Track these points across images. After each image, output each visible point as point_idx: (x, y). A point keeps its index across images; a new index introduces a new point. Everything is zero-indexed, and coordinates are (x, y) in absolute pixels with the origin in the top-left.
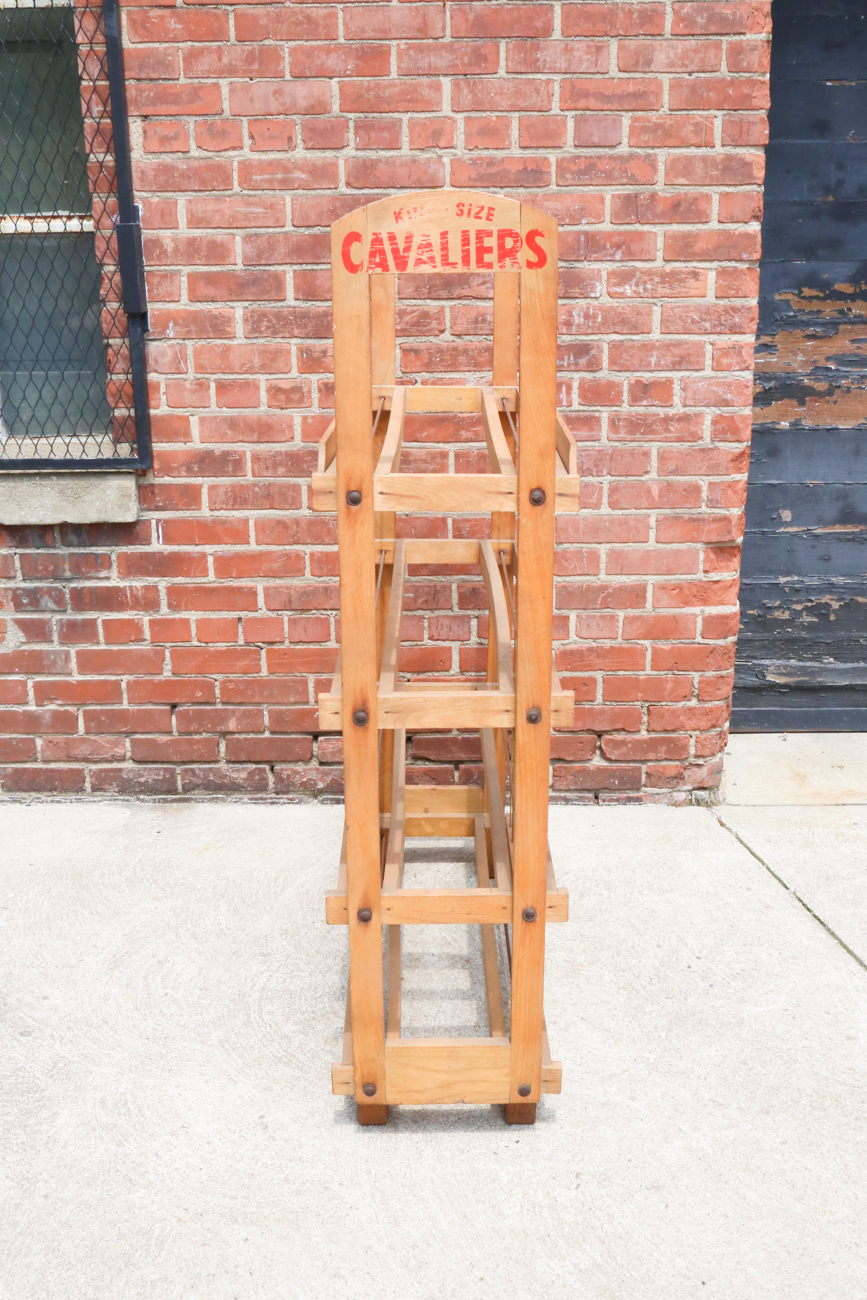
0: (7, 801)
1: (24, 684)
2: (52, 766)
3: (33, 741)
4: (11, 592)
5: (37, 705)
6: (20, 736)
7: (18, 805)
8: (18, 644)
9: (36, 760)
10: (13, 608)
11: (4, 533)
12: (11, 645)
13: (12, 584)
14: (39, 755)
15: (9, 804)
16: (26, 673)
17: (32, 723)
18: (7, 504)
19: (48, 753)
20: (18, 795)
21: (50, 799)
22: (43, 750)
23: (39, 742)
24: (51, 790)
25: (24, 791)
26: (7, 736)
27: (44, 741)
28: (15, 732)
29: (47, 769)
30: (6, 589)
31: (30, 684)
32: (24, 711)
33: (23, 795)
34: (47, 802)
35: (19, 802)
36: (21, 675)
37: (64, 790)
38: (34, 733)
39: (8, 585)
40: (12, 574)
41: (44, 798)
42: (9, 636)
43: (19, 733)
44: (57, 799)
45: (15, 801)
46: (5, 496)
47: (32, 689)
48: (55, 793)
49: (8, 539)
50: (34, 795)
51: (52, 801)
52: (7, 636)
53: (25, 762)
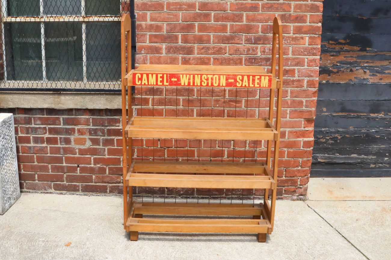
0: (83, 195)
1: (91, 158)
2: (97, 184)
3: (92, 176)
4: (88, 130)
5: (94, 165)
6: (88, 175)
7: (86, 196)
8: (90, 146)
9: (92, 182)
10: (89, 134)
11: (88, 111)
12: (87, 146)
13: (89, 127)
14: (93, 181)
15: (83, 196)
16: (91, 155)
17: (92, 170)
18: (90, 102)
19: (96, 180)
20: (86, 193)
21: (96, 194)
22: (95, 179)
23: (94, 177)
24: (96, 192)
25: (88, 192)
26: (84, 174)
27: (95, 176)
28: (86, 173)
29: (96, 185)
30: (87, 129)
31: (92, 158)
32: (90, 167)
33: (88, 193)
34: (95, 195)
35: (86, 195)
36: (90, 156)
37: (101, 192)
38: (92, 174)
39: (88, 127)
40: (89, 124)
41: (94, 194)
42: (87, 143)
43: (88, 174)
44: (98, 194)
45: (85, 195)
46: (89, 100)
47: (93, 160)
48: (98, 193)
49: (89, 113)
50: (91, 193)
51: (97, 195)
52: (86, 143)
53: (89, 183)
